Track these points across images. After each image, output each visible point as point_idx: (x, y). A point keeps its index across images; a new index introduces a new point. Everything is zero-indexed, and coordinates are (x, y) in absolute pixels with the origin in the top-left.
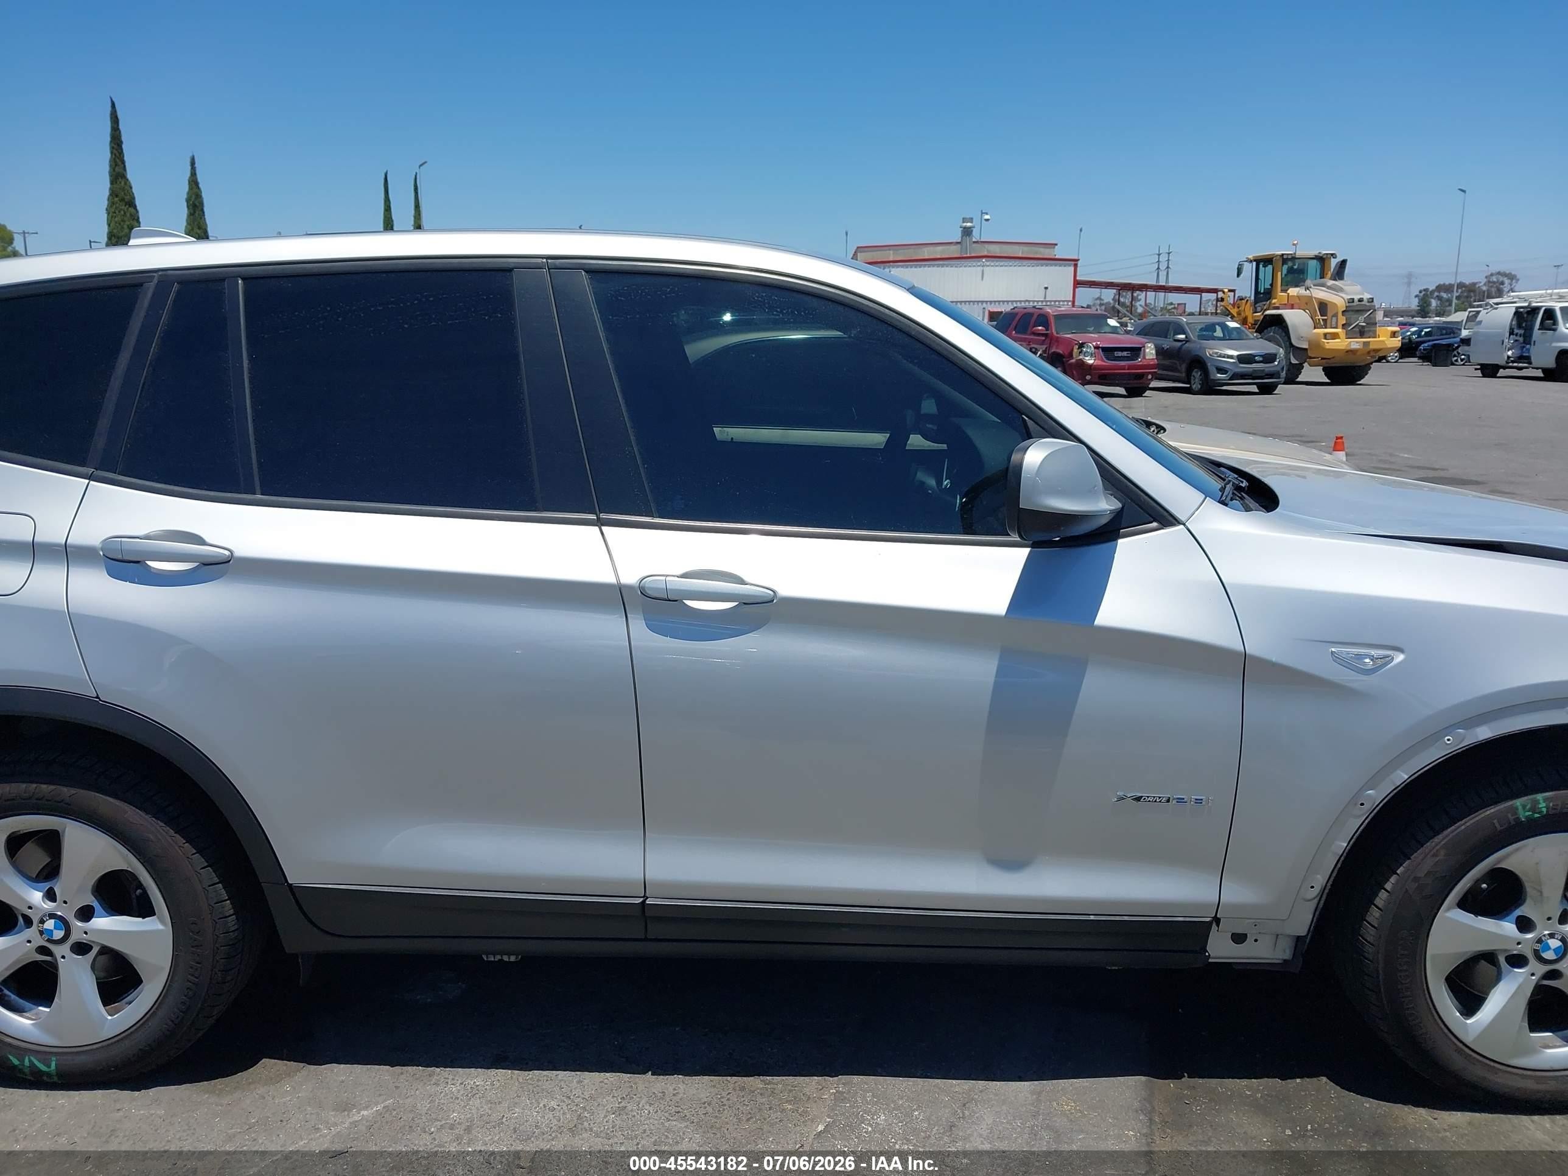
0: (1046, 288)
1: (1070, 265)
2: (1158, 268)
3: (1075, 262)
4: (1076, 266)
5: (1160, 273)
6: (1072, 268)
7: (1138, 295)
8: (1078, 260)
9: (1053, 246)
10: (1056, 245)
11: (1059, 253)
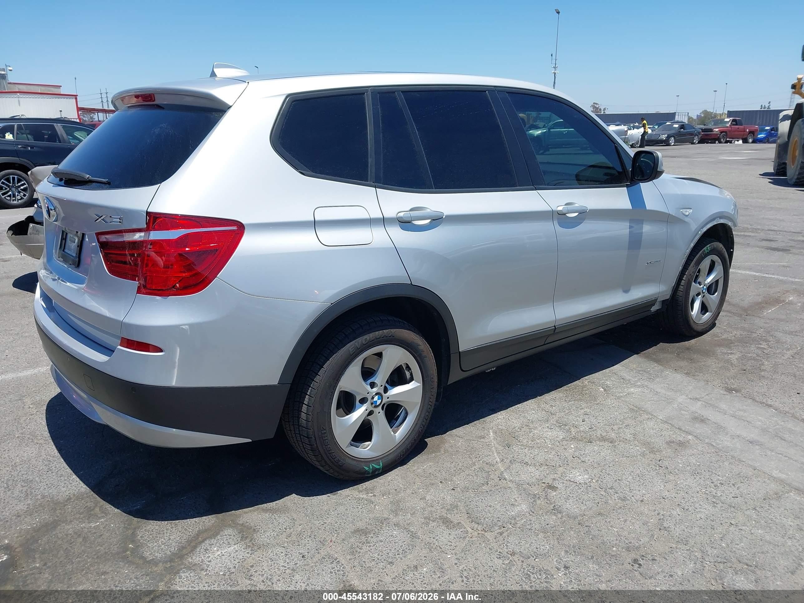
0: (61, 111)
1: (72, 98)
2: (102, 101)
3: (75, 97)
4: (76, 99)
5: (104, 104)
6: (74, 100)
7: (93, 116)
8: (77, 95)
9: (59, 87)
10: (61, 86)
11: (62, 91)
